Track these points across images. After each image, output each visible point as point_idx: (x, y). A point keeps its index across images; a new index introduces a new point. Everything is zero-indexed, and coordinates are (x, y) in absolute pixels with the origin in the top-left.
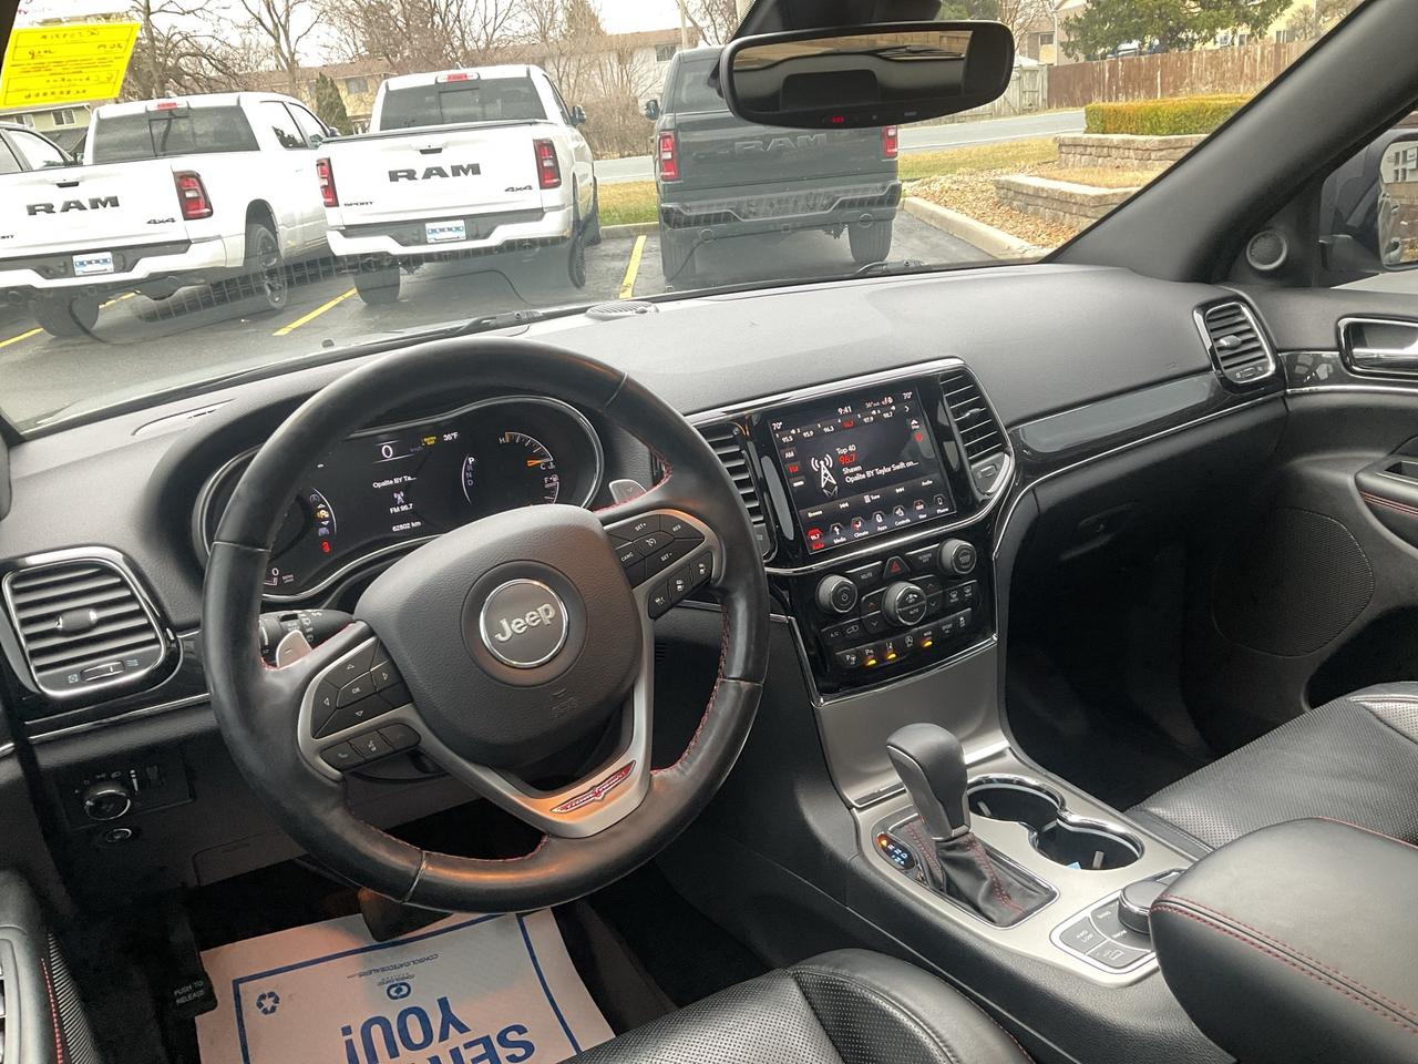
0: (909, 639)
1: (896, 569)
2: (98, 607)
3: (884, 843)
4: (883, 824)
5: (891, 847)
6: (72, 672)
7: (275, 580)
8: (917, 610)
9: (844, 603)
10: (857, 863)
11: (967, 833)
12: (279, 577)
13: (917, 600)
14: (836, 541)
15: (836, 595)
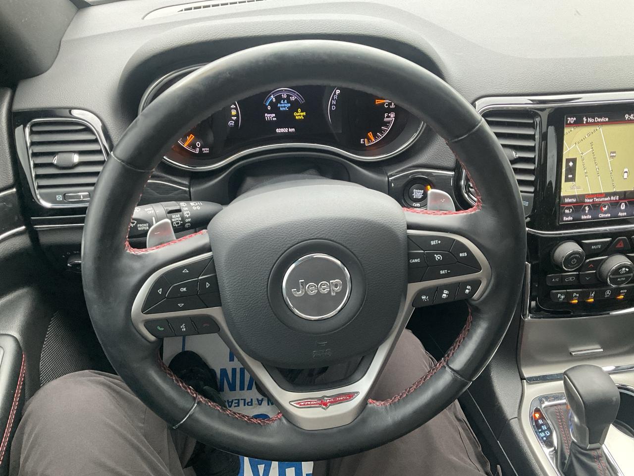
0: (608, 292)
1: (621, 245)
2: (81, 153)
3: (537, 415)
4: (541, 400)
5: (540, 422)
6: (58, 193)
7: (198, 150)
8: (624, 279)
9: (572, 265)
10: (514, 424)
11: (599, 449)
12: (200, 149)
13: (627, 272)
14: (583, 217)
15: (569, 259)
